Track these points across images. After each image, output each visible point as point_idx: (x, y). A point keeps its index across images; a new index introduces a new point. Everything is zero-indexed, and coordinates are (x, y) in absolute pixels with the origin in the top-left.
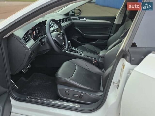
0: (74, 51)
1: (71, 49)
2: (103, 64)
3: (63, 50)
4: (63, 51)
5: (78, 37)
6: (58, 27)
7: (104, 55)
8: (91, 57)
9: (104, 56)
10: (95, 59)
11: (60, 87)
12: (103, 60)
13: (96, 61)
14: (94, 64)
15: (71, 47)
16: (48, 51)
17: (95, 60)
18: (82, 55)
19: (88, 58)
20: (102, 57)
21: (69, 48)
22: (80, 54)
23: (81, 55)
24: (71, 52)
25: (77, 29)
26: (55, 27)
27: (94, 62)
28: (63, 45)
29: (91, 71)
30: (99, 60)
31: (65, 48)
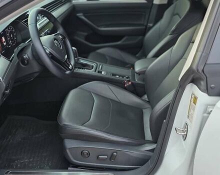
0: (84, 66)
1: (79, 62)
2: (143, 86)
3: (68, 70)
4: (68, 72)
5: (86, 34)
6: (48, 20)
7: (145, 70)
8: (120, 76)
10: (127, 78)
11: (70, 144)
12: (144, 80)
13: (130, 83)
14: (125, 89)
15: (78, 59)
16: (36, 75)
17: (129, 81)
18: (103, 73)
19: (114, 77)
20: (139, 74)
22: (99, 72)
23: (99, 74)
24: (80, 68)
25: (83, 18)
26: (43, 22)
27: (126, 85)
28: (66, 61)
29: (122, 102)
30: (135, 80)
31: (71, 66)
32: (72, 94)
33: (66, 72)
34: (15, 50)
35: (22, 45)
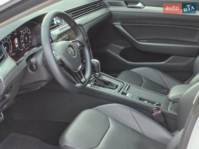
0: (106, 84)
1: (101, 78)
2: (175, 118)
3: (78, 83)
4: (78, 85)
5: (122, 48)
6: (69, 27)
7: (180, 97)
8: (149, 102)
9: (179, 99)
10: (158, 105)
12: (177, 110)
13: (159, 112)
14: (153, 118)
15: (100, 75)
17: (158, 109)
18: (128, 95)
19: (141, 102)
20: (174, 102)
21: (95, 77)
22: (123, 93)
24: (101, 86)
26: (65, 27)
27: (154, 114)
30: (167, 110)
31: (84, 78)
32: (85, 115)
33: (75, 84)
34: (26, 54)
35: (35, 49)
